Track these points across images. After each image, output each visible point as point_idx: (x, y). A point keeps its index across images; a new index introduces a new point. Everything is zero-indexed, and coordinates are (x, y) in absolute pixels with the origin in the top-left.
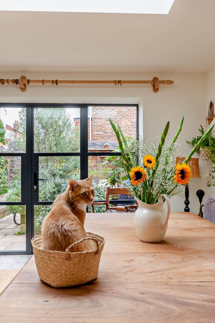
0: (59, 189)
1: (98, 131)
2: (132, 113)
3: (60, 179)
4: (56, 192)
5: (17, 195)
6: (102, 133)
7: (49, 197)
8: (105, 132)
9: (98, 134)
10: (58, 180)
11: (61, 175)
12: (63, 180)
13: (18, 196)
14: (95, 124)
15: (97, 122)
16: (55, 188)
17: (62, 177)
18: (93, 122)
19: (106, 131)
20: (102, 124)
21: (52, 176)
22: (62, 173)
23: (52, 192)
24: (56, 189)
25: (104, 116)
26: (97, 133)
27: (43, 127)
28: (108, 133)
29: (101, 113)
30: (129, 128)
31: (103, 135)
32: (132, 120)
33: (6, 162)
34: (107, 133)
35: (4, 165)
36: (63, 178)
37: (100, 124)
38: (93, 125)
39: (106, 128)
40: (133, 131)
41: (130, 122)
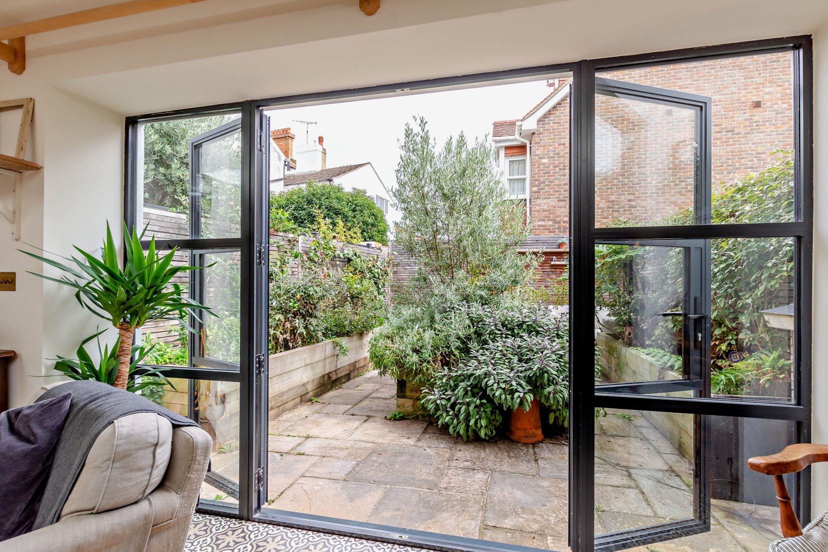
0: (478, 329)
1: (543, 220)
2: (609, 184)
3: (480, 308)
4: (473, 336)
5: (389, 338)
6: (551, 223)
7: (457, 348)
8: (555, 222)
9: (543, 226)
10: (476, 309)
11: (481, 297)
12: (488, 310)
13: (392, 341)
14: (537, 208)
15: (540, 205)
16: (469, 327)
17: (484, 302)
18: (534, 205)
19: (558, 219)
20: (550, 208)
21: (463, 301)
22: (484, 294)
23: (462, 336)
24: (472, 330)
25: (554, 193)
26: (540, 223)
27: (445, 197)
28: (562, 223)
29: (548, 189)
30: (603, 212)
31: (552, 226)
32: (609, 198)
33: (385, 273)
34: (559, 222)
35: (380, 277)
36: (486, 304)
37: (546, 207)
38: (533, 209)
39: (558, 213)
40: (610, 217)
41: (604, 201)
